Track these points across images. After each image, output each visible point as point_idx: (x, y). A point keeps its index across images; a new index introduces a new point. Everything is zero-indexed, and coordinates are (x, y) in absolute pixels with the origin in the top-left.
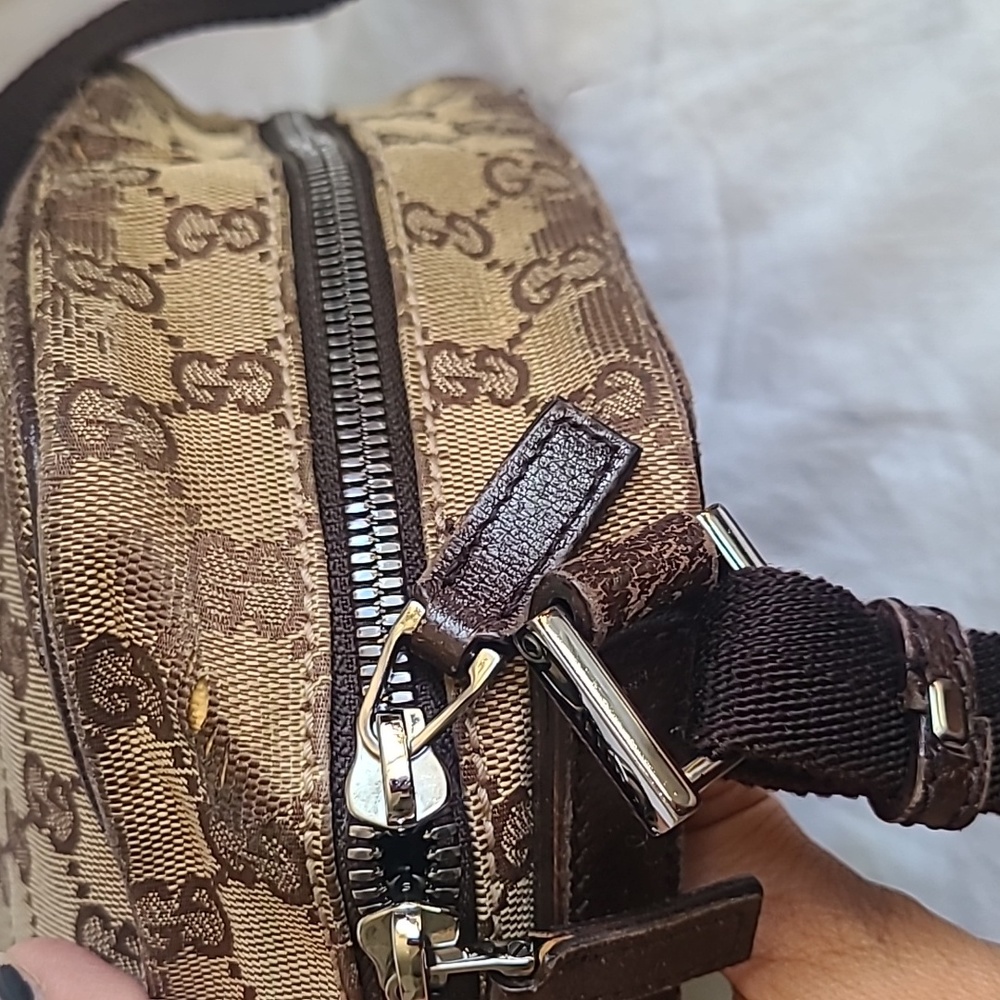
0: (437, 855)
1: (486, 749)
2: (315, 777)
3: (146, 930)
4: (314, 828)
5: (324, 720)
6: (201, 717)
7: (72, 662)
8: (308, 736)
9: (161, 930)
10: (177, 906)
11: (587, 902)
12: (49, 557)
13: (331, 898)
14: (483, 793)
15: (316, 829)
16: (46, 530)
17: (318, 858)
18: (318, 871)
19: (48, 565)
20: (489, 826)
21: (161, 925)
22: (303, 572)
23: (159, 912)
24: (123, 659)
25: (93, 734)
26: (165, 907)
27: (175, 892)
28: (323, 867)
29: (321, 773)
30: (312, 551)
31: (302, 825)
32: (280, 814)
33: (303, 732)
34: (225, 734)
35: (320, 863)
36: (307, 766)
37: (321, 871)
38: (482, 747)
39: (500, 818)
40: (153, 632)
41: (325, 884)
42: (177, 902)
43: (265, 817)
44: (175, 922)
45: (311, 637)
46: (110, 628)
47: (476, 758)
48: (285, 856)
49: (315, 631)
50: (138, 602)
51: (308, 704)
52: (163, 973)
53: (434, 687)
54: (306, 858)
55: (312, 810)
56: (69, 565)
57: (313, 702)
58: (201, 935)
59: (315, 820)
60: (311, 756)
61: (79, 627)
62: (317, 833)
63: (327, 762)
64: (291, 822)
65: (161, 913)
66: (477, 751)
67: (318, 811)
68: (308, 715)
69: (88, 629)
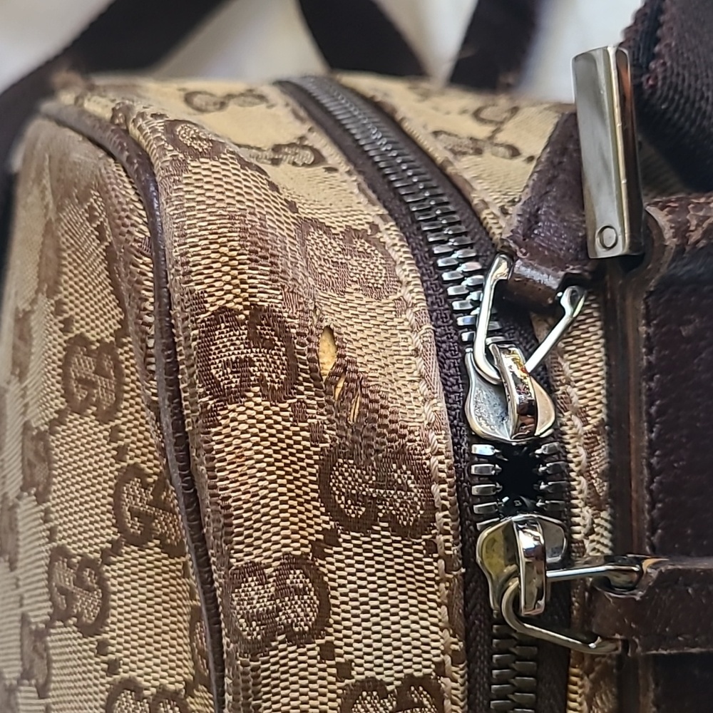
0: (548, 468)
1: (576, 382)
2: (435, 408)
3: (242, 621)
4: (439, 453)
5: (433, 361)
6: (329, 363)
7: (196, 332)
8: (422, 377)
9: (258, 617)
10: (273, 589)
11: (660, 531)
12: (176, 234)
13: (453, 521)
14: (577, 421)
15: (441, 453)
16: (171, 213)
17: (442, 481)
18: (443, 494)
19: (175, 241)
20: (582, 451)
21: (258, 611)
22: (390, 251)
23: (256, 597)
24: (237, 333)
25: (209, 407)
26: (262, 591)
27: (270, 576)
28: (447, 489)
29: (439, 404)
30: (392, 236)
31: (428, 450)
32: (410, 441)
33: (416, 373)
34: (356, 372)
35: (445, 486)
36: (425, 401)
37: (445, 494)
38: (573, 379)
39: (590, 445)
40: (278, 292)
41: (449, 506)
42: (273, 586)
43: (397, 443)
44: (271, 607)
45: (408, 297)
46: (228, 302)
47: (569, 389)
48: (413, 483)
49: (411, 291)
50: (260, 267)
51: (416, 350)
52: (255, 669)
53: (521, 335)
54: (431, 483)
55: (436, 437)
56: (196, 240)
57: (421, 347)
58: (293, 621)
59: (440, 445)
60: (427, 392)
61: (204, 297)
62: (442, 457)
63: (442, 395)
64: (419, 448)
65: (259, 598)
66: (568, 383)
67: (441, 437)
68: (419, 360)
69: (210, 300)
